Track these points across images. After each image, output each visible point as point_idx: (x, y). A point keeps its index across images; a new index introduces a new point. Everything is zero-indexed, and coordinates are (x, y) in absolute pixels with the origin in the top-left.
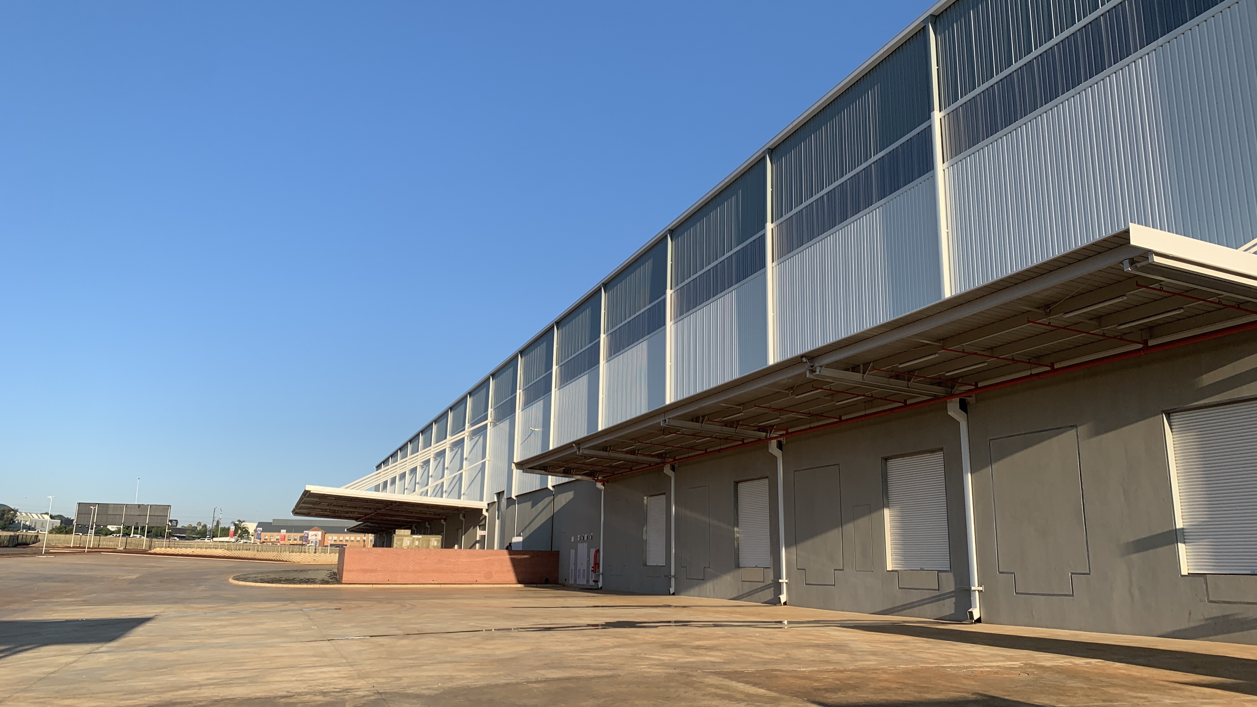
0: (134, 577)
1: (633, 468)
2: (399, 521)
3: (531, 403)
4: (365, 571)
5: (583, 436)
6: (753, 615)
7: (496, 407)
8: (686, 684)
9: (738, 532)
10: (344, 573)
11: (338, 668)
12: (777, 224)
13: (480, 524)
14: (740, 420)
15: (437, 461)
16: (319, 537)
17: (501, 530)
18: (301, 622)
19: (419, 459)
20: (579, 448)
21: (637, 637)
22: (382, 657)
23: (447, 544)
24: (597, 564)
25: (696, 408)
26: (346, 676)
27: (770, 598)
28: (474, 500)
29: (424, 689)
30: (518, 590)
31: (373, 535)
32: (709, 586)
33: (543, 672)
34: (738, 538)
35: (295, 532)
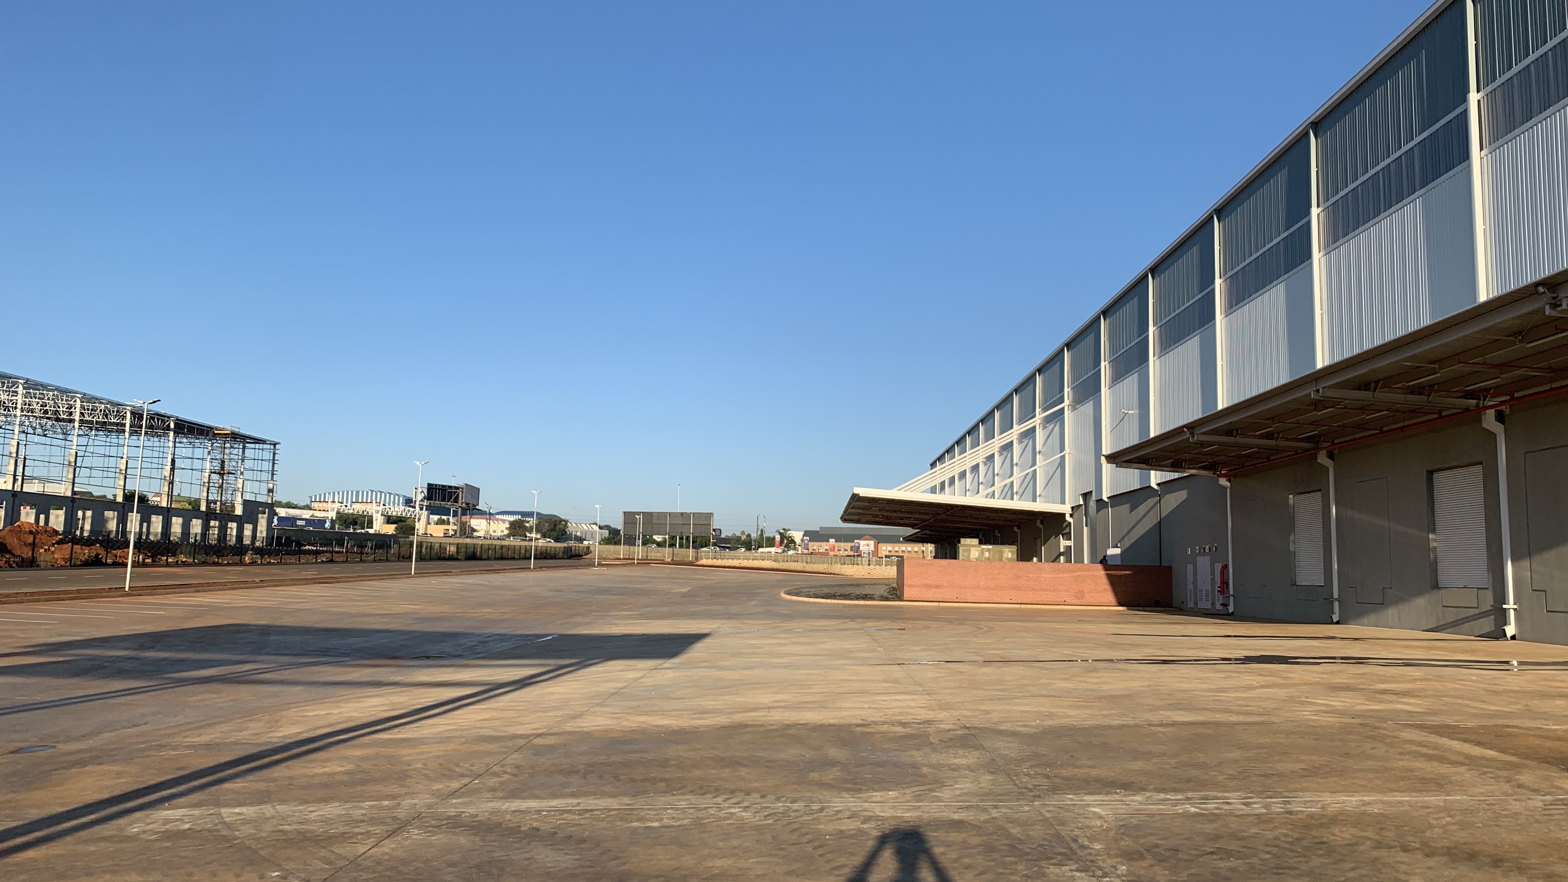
0: (686, 590)
1: (1272, 458)
2: (962, 528)
3: (1122, 379)
4: (929, 586)
5: (1196, 418)
6: (1465, 652)
7: (1074, 385)
8: (1373, 738)
9: (1435, 540)
10: (905, 588)
11: (914, 697)
12: (1486, 93)
13: (1064, 532)
14: (1435, 385)
15: (1004, 456)
16: (872, 548)
17: (1091, 540)
18: (865, 642)
19: (981, 454)
20: (1192, 434)
21: (1292, 675)
22: (963, 686)
23: (1024, 556)
24: (1225, 584)
25: (1365, 371)
26: (924, 705)
27: (1488, 630)
28: (1053, 503)
29: (1020, 726)
30: (1119, 613)
31: (933, 545)
32: (1391, 613)
33: (1169, 713)
34: (1435, 548)
35: (845, 541)
